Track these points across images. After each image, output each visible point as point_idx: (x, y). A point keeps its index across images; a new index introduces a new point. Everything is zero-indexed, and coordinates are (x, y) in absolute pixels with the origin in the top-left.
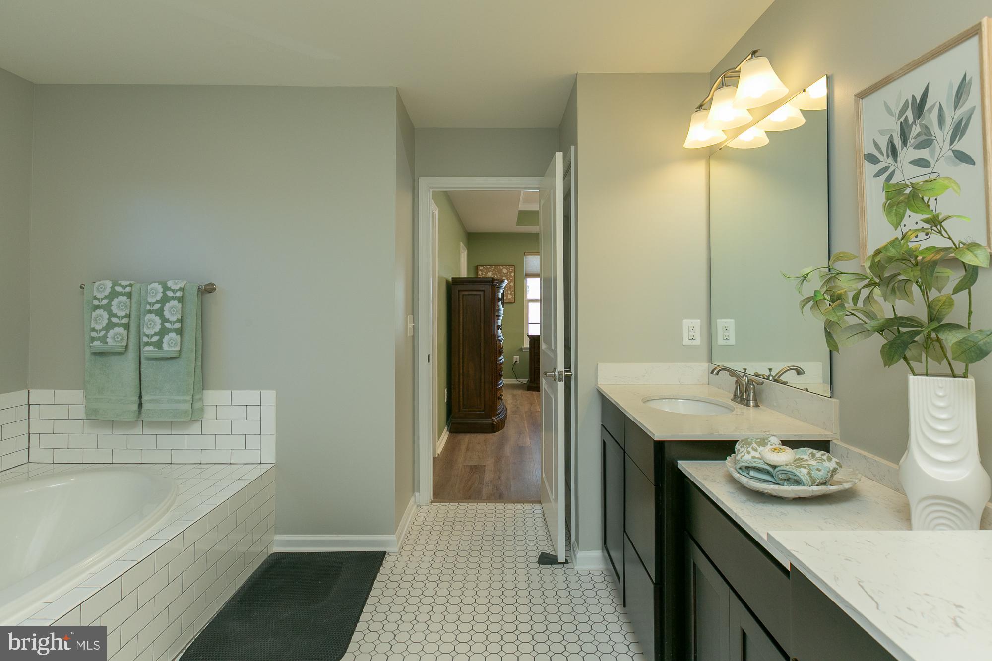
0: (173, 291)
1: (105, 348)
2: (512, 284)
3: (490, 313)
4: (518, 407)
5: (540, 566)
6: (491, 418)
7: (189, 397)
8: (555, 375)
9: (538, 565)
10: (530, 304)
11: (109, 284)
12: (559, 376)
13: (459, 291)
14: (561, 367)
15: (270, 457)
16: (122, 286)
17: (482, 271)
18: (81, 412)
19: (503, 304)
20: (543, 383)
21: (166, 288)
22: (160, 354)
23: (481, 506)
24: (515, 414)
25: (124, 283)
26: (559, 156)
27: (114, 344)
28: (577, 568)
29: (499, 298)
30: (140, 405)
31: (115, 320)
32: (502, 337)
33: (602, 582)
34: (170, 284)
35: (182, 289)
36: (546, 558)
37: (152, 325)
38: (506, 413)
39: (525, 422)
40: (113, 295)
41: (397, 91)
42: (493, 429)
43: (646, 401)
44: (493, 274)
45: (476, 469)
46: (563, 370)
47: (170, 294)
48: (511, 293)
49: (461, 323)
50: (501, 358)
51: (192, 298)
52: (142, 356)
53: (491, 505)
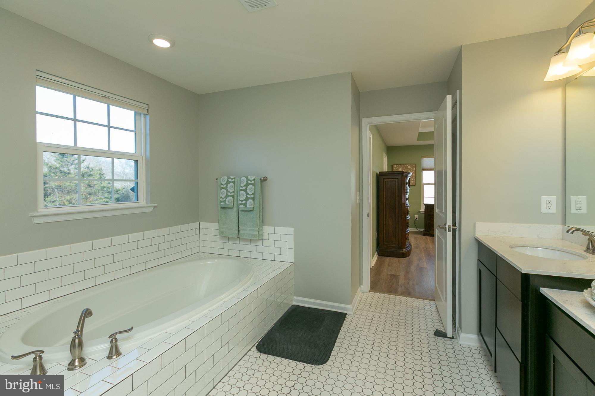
0: (250, 180)
1: (226, 206)
2: (414, 175)
3: (401, 191)
4: (418, 245)
5: (435, 337)
6: (402, 249)
7: (257, 229)
8: (445, 228)
9: (434, 336)
10: (426, 187)
11: (226, 178)
12: (448, 228)
13: (383, 179)
14: (449, 223)
15: (291, 259)
16: (231, 179)
17: (396, 168)
18: (217, 232)
19: (409, 186)
20: (437, 232)
21: (248, 179)
22: (245, 209)
23: (398, 297)
24: (416, 248)
25: (232, 177)
26: (449, 98)
27: (229, 204)
28: (460, 342)
29: (407, 183)
30: (239, 231)
31: (229, 194)
32: (408, 205)
33: (478, 354)
34: (249, 177)
35: (254, 180)
36: (440, 333)
37: (243, 196)
38: (411, 247)
39: (423, 253)
40: (228, 182)
41: (351, 74)
42: (404, 255)
43: (512, 247)
44: (402, 169)
45: (394, 277)
46: (451, 225)
47: (249, 182)
48: (413, 179)
49: (385, 197)
50: (408, 216)
51: (258, 184)
52: (239, 209)
53: (403, 298)
